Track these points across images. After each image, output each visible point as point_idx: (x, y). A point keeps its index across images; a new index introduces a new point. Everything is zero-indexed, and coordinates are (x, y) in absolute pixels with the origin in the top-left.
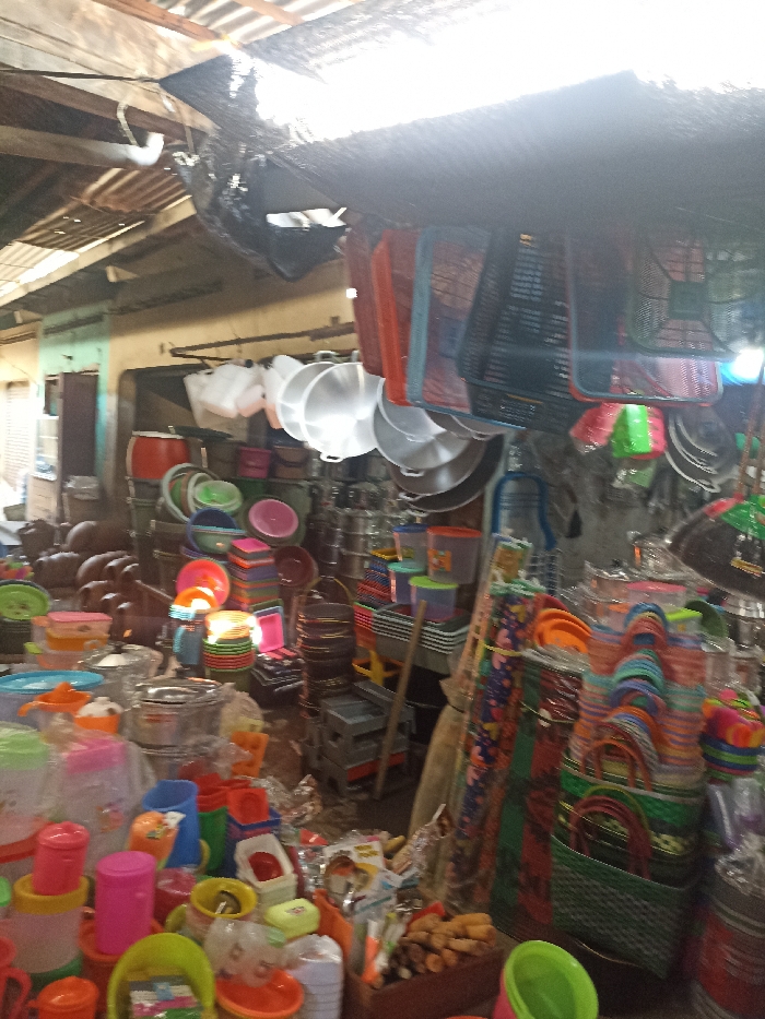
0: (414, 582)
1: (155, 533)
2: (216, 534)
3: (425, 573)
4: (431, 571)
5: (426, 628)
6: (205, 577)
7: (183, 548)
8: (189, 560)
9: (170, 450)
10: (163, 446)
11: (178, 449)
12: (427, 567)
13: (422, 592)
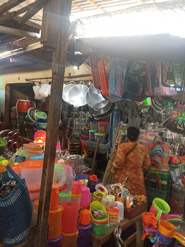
0: (95, 134)
1: (26, 125)
2: (43, 125)
3: (97, 132)
4: (99, 132)
5: (100, 144)
6: (41, 135)
7: (34, 128)
8: (36, 131)
9: (27, 104)
10: (26, 103)
11: (29, 104)
12: (98, 131)
13: (98, 136)
